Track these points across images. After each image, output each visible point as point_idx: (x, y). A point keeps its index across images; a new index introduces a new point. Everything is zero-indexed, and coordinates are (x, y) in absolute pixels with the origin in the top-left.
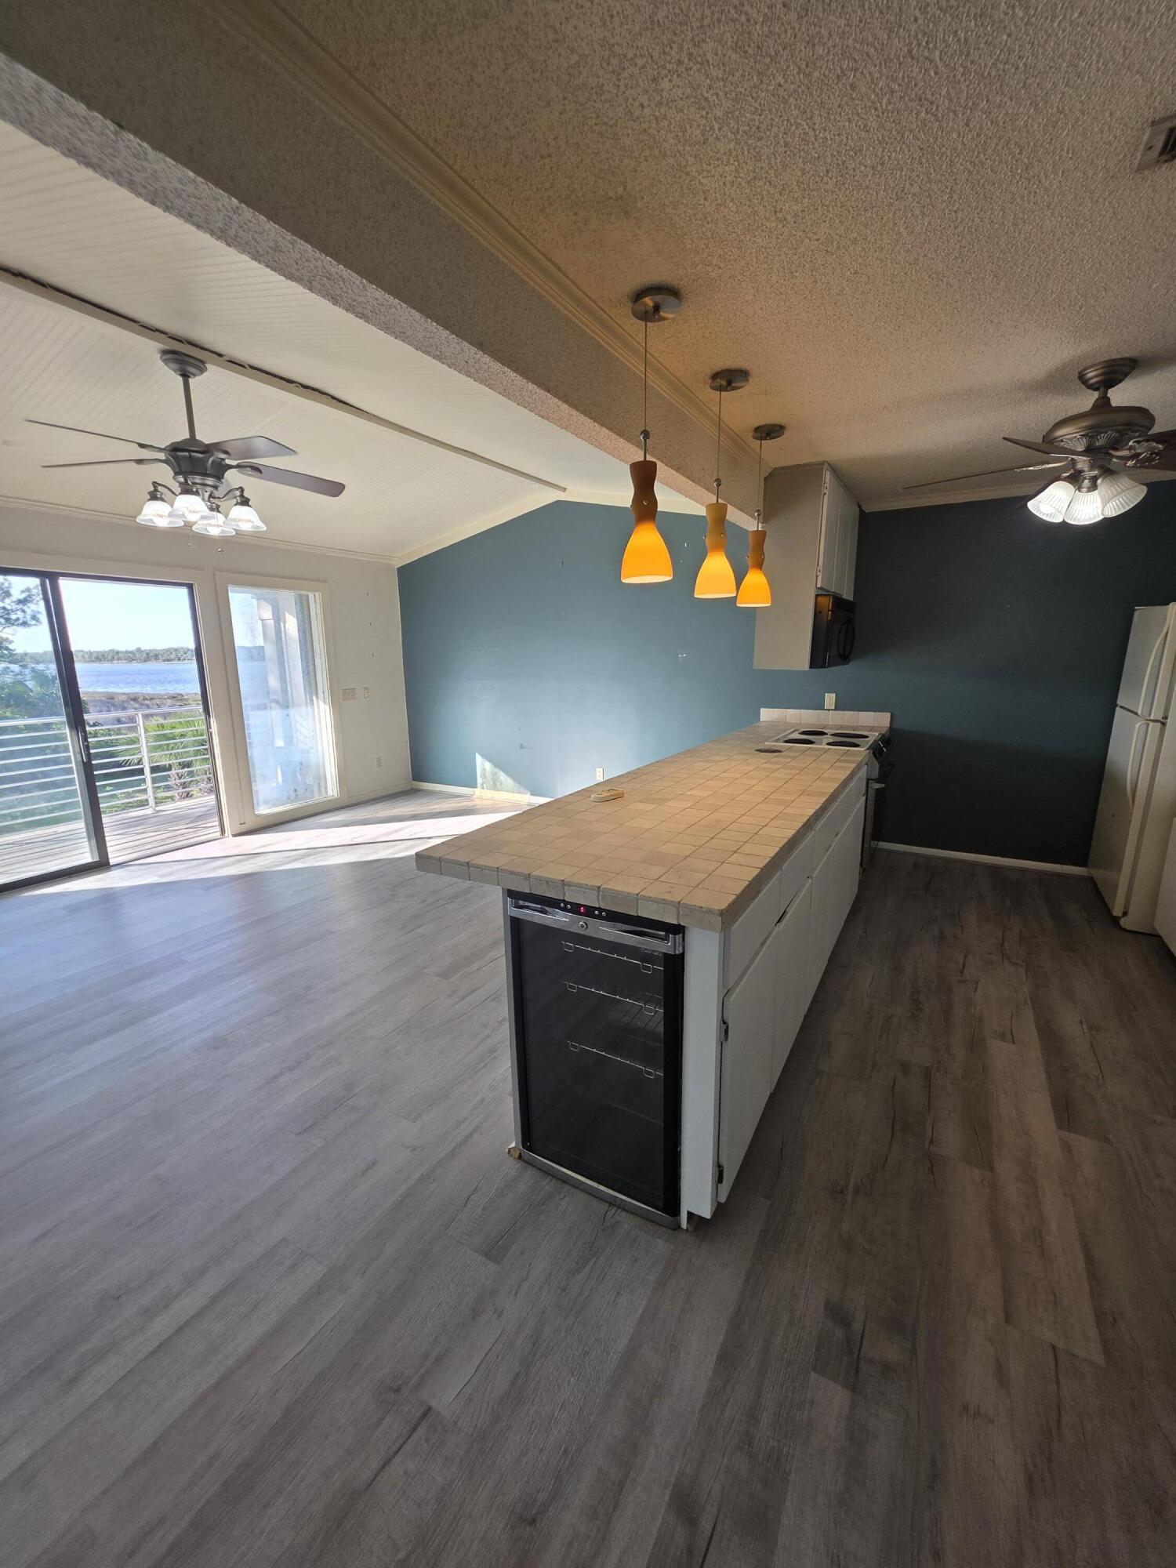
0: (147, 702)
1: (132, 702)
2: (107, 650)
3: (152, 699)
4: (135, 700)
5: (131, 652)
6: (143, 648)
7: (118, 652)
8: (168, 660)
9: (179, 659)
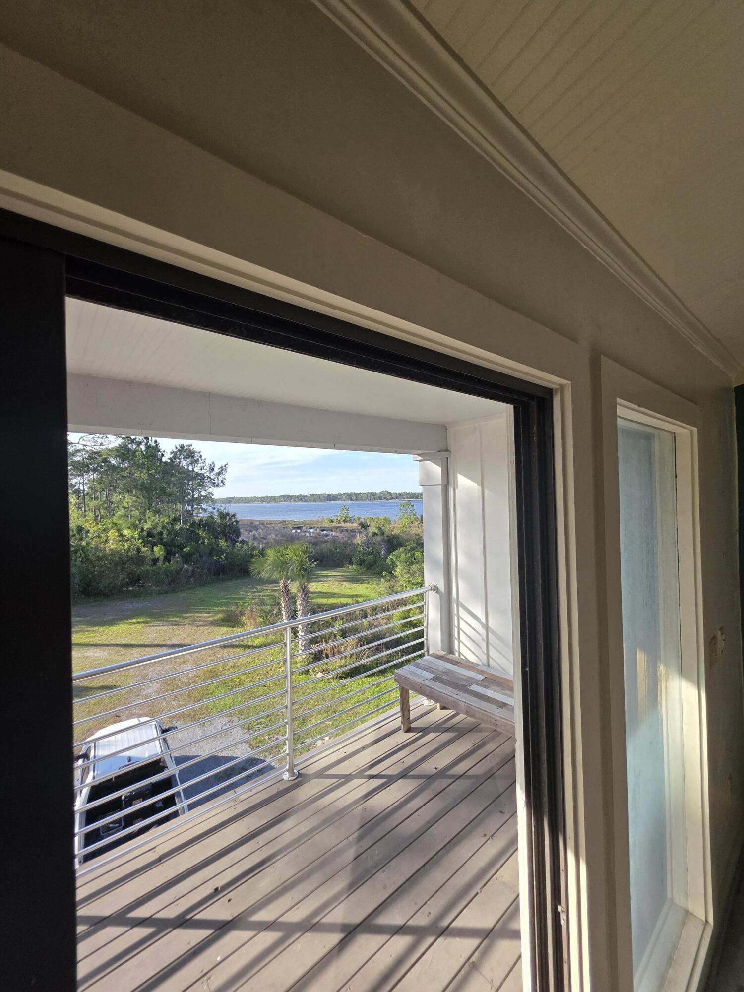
0: (269, 526)
1: (261, 525)
2: (253, 497)
3: (271, 524)
4: (263, 524)
5: (263, 498)
6: (269, 496)
7: (258, 498)
8: (280, 502)
9: (285, 501)
